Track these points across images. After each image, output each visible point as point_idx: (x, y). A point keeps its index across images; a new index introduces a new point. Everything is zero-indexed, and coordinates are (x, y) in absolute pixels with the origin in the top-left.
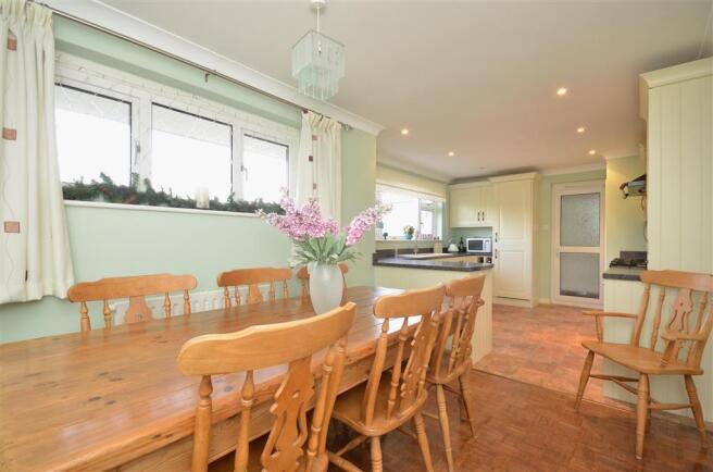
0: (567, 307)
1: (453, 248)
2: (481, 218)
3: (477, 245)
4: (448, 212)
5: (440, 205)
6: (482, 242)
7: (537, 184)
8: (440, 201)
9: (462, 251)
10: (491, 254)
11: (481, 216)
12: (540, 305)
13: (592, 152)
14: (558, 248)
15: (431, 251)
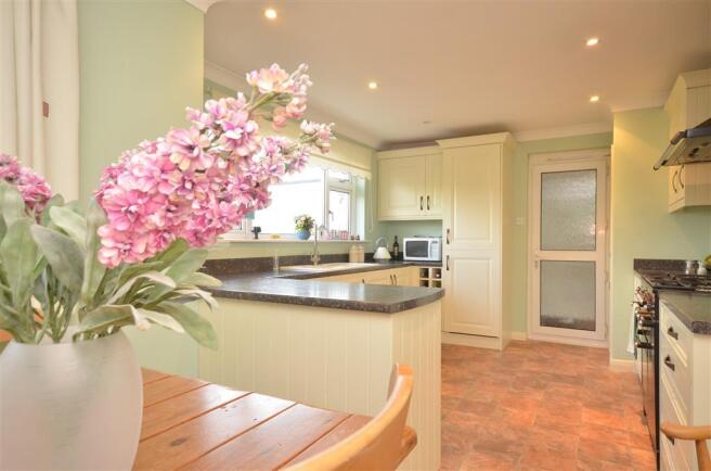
0: (550, 344)
1: (382, 253)
2: (425, 207)
3: (419, 248)
4: (375, 195)
5: (362, 183)
6: (426, 243)
7: (510, 152)
8: (362, 176)
9: (396, 258)
10: (440, 263)
11: (426, 202)
12: (513, 344)
13: (595, 99)
14: (536, 254)
15: (346, 258)
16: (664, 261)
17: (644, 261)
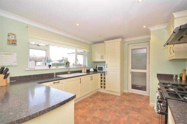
0: (134, 94)
1: (92, 70)
3: (101, 69)
6: (102, 67)
8: (87, 51)
9: (95, 71)
10: (105, 72)
11: (102, 57)
13: (145, 27)
14: (130, 70)
16: (166, 75)
17: (160, 74)
